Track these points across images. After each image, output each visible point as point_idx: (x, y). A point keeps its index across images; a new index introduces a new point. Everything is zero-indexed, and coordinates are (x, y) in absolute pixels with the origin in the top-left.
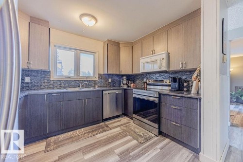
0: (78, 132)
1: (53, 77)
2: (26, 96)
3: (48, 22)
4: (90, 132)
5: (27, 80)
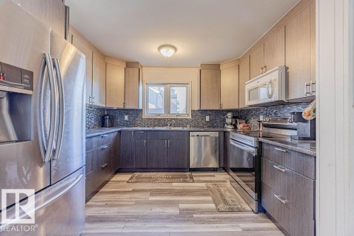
0: (160, 174)
1: (145, 115)
2: (120, 132)
3: (138, 63)
4: (169, 178)
5: (126, 118)
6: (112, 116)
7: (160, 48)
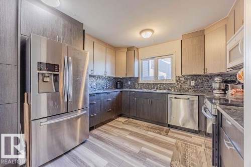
1: (140, 81)
2: (121, 91)
3: (134, 47)
4: (149, 127)
5: (129, 83)
6: (122, 82)
7: (141, 32)
